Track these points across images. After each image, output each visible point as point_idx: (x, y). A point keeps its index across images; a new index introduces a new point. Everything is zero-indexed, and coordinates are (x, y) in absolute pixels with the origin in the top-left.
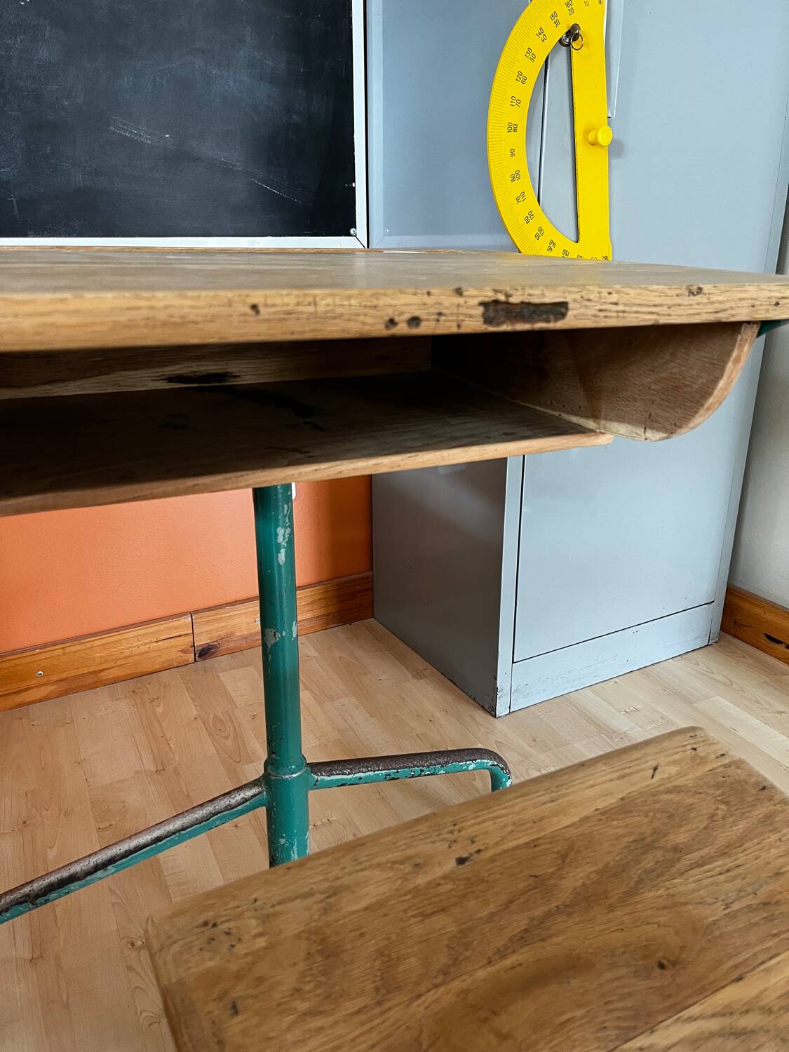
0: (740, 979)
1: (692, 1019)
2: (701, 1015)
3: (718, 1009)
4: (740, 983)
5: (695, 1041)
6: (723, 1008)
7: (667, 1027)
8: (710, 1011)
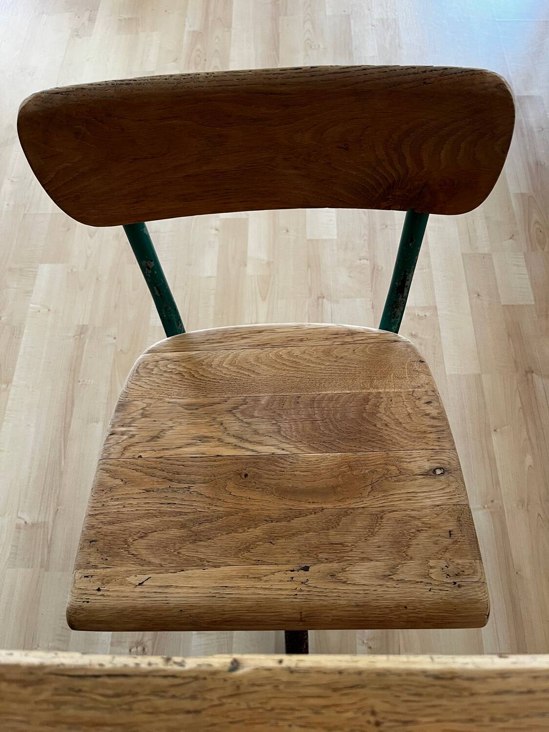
0: (218, 456)
2: (248, 450)
3: (240, 449)
4: (220, 454)
5: (260, 443)
6: (236, 449)
7: (265, 452)
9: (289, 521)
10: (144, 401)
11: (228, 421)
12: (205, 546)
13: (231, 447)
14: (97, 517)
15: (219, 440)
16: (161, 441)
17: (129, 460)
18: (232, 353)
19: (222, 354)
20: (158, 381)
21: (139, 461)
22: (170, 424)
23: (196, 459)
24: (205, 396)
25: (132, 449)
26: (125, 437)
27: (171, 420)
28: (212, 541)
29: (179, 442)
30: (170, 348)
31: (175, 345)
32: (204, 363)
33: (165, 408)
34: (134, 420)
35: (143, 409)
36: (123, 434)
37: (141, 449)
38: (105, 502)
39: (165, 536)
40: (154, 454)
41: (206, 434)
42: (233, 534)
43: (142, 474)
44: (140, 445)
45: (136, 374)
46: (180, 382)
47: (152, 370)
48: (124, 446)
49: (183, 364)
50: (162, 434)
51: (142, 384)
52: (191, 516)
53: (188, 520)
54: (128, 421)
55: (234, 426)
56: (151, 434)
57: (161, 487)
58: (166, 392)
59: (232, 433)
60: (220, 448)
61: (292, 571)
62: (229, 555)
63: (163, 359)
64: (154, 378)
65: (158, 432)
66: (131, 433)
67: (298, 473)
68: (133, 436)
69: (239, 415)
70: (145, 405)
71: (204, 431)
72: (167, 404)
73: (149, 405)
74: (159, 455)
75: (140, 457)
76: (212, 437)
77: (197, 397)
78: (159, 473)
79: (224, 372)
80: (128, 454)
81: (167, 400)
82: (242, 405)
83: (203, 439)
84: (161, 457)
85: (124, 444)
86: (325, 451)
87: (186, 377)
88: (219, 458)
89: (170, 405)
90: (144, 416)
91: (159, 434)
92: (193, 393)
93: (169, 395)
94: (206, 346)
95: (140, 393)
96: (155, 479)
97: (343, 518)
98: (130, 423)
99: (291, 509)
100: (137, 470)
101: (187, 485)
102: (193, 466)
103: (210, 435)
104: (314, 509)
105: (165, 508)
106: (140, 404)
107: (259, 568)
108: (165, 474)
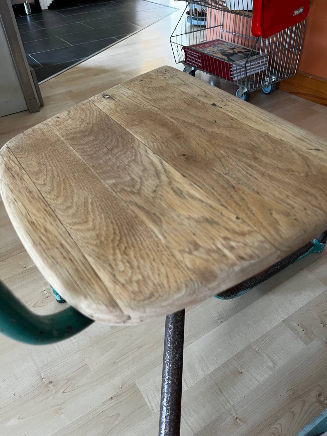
0: (184, 176)
1: (162, 163)
2: (164, 166)
3: (167, 170)
4: (182, 177)
5: (152, 164)
6: (168, 172)
7: (157, 157)
8: (166, 168)
9: (194, 123)
10: (182, 259)
11: (149, 189)
12: (254, 141)
13: (170, 174)
14: (318, 205)
15: (170, 183)
16: (207, 215)
17: (250, 223)
18: (71, 228)
19: (77, 236)
20: (148, 265)
21: (242, 215)
22: (186, 222)
23: (200, 185)
24: (136, 217)
25: (237, 229)
26: (233, 244)
27: (182, 224)
28: (246, 141)
29: (197, 204)
30: (96, 287)
31: (89, 284)
32: (98, 242)
33: (173, 236)
34: (209, 252)
35: (190, 253)
36: (231, 249)
37: (230, 223)
38: (301, 210)
39: (275, 162)
40: (225, 212)
41: (173, 194)
42: (230, 136)
43: (250, 206)
44: (228, 226)
45: (156, 294)
46: (136, 245)
47: (138, 282)
48: (242, 237)
49: (111, 257)
50: (202, 220)
51: (163, 277)
52: (244, 160)
53: (249, 159)
54: (215, 256)
55: (150, 184)
56: (209, 227)
57: (246, 189)
58: (155, 248)
59: (157, 181)
60: (177, 179)
61: (221, 108)
62: (245, 130)
63: (116, 281)
64: (147, 271)
65: (202, 224)
66: (224, 242)
67: (157, 137)
68: (225, 238)
69: (138, 187)
70: (186, 255)
71: (171, 197)
72: (169, 238)
73: (182, 252)
74: (222, 208)
75: (237, 218)
76: (172, 189)
77: (142, 223)
78: (237, 198)
79: (99, 221)
80: (246, 228)
81: (163, 241)
82: (126, 191)
83: (179, 193)
84: (222, 205)
85: (240, 239)
86: (130, 135)
87: (126, 245)
88: (185, 174)
89: (166, 235)
90: (196, 246)
91: (203, 222)
92: (140, 228)
93: (157, 243)
94: (75, 254)
95: (175, 271)
96: (244, 196)
97: (169, 109)
98: (215, 252)
99: (185, 127)
100: (251, 211)
101: (226, 176)
102: (208, 184)
103: (171, 192)
104: (175, 120)
105: (257, 175)
106: (187, 260)
107: (236, 117)
108: (233, 193)
